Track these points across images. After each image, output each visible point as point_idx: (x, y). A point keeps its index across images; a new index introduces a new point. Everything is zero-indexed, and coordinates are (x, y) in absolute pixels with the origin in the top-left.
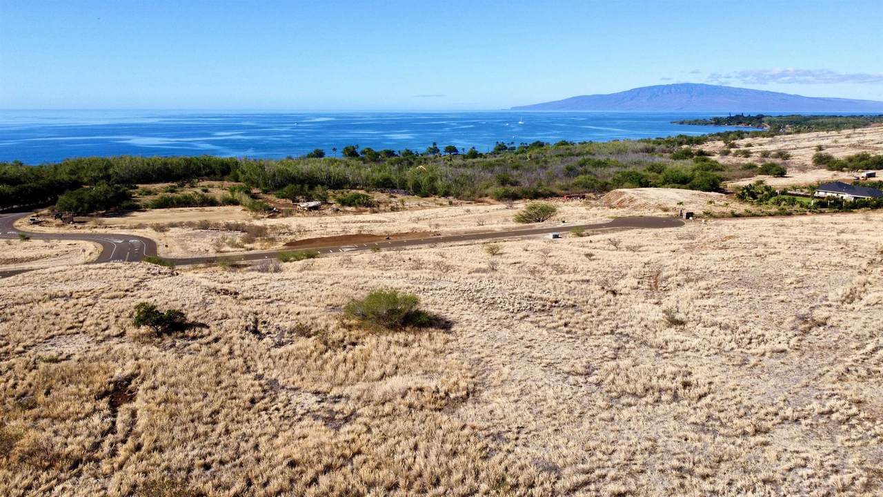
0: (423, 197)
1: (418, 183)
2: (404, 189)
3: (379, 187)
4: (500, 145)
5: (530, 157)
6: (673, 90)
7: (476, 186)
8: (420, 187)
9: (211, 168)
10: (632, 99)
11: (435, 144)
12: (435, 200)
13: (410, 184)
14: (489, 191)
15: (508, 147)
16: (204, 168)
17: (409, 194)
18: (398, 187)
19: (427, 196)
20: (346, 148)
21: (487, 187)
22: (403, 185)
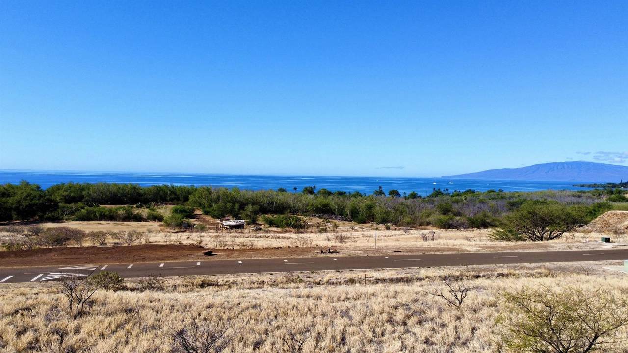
0: (359, 223)
1: (356, 209)
2: (342, 215)
3: (317, 213)
4: (436, 191)
5: (465, 199)
6: (565, 165)
7: (417, 214)
8: (357, 213)
9: (175, 194)
10: (533, 172)
11: (380, 188)
12: (372, 225)
13: (348, 211)
14: (431, 219)
15: (444, 193)
16: (170, 194)
17: (346, 220)
18: (336, 214)
19: (364, 222)
20: (305, 188)
21: (429, 216)
22: (342, 211)
